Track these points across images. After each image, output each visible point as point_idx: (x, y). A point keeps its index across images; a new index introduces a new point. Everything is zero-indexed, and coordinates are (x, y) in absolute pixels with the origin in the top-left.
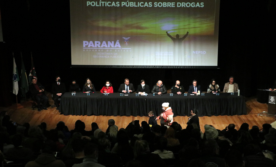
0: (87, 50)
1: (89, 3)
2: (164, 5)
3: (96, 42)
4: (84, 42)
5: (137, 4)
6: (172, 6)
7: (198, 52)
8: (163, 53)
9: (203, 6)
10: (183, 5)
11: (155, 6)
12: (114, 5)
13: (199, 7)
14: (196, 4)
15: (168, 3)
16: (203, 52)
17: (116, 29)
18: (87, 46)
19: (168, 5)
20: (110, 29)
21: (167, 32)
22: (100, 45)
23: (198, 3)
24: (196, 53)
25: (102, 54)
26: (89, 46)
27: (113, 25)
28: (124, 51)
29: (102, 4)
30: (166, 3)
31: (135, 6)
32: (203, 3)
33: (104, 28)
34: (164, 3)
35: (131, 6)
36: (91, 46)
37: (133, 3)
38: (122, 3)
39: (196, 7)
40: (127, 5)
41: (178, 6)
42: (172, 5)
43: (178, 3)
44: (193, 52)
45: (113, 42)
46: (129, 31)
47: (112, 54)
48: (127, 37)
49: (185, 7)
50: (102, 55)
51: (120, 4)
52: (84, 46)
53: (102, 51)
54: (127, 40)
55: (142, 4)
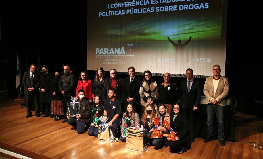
0: (99, 57)
1: (101, 14)
2: (165, 9)
3: (105, 49)
4: (97, 49)
5: (140, 11)
6: (174, 10)
7: (202, 59)
8: (165, 61)
9: (208, 6)
10: (185, 8)
11: (157, 11)
12: (121, 13)
13: (203, 8)
14: (199, 6)
15: (170, 7)
16: (208, 60)
17: (121, 36)
18: (98, 53)
19: (170, 9)
20: (116, 36)
21: (168, 38)
22: (109, 52)
23: (202, 4)
24: (199, 60)
25: (110, 60)
26: (100, 53)
27: (119, 33)
28: (128, 57)
29: (110, 13)
30: (168, 7)
31: (138, 13)
32: (208, 4)
33: (112, 36)
34: (165, 7)
35: (135, 13)
36: (102, 53)
37: (136, 9)
38: (127, 10)
39: (200, 8)
40: (132, 12)
41: (180, 9)
42: (174, 8)
43: (180, 6)
44: (197, 59)
45: (119, 49)
46: (133, 38)
47: (118, 60)
48: (130, 43)
49: (187, 9)
50: (110, 62)
51: (126, 12)
52: (96, 53)
53: (110, 57)
54: (131, 47)
55: (145, 10)
